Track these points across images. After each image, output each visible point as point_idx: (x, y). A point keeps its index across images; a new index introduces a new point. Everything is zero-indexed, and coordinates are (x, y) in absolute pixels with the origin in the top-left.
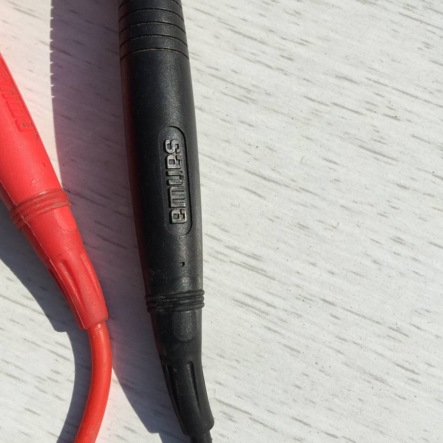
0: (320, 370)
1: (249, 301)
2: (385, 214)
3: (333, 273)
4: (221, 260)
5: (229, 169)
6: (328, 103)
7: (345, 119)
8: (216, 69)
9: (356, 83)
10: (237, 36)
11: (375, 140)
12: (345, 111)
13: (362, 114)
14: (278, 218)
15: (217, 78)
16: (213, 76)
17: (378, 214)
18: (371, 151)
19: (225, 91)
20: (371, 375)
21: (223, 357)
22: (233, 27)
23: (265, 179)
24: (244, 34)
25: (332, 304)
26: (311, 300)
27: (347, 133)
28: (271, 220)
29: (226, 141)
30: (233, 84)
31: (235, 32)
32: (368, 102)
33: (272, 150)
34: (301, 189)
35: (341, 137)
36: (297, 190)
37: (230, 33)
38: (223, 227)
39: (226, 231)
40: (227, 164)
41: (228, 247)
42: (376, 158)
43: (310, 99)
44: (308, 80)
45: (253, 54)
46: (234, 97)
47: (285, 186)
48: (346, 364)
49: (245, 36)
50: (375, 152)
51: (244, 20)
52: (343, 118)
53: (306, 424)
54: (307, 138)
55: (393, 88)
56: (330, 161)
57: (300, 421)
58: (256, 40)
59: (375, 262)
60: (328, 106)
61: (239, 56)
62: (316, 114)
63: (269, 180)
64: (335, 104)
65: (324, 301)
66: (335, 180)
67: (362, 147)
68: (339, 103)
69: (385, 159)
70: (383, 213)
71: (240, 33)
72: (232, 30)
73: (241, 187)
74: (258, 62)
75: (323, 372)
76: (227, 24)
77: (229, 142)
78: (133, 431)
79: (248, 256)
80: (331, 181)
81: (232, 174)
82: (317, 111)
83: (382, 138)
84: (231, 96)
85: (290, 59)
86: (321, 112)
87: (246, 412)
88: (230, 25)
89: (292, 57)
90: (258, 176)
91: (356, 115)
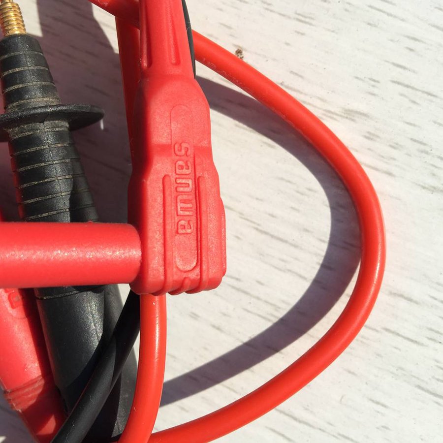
6: (379, 328)
7: (400, 350)
8: (238, 279)
9: (416, 302)
10: (263, 236)
11: (438, 380)
12: (400, 339)
13: (422, 345)
15: (238, 290)
19: (249, 308)
22: (258, 225)
23: (295, 419)
24: (272, 233)
27: (402, 369)
30: (258, 298)
31: (261, 232)
32: (431, 330)
34: (339, 434)
35: (392, 373)
36: (334, 436)
37: (254, 232)
42: (437, 403)
45: (283, 260)
46: (259, 316)
47: (320, 429)
49: (272, 236)
51: (272, 216)
52: (396, 348)
54: (350, 372)
56: (378, 403)
58: (286, 242)
60: (377, 331)
61: (266, 263)
62: (361, 342)
63: (300, 422)
64: (387, 330)
66: (383, 427)
67: (419, 387)
68: (392, 329)
71: (266, 233)
72: (257, 229)
73: (266, 427)
74: (289, 271)
76: (251, 222)
80: (378, 428)
84: (255, 314)
85: (330, 269)
86: (368, 339)
88: (254, 223)
89: (332, 266)
91: (414, 346)
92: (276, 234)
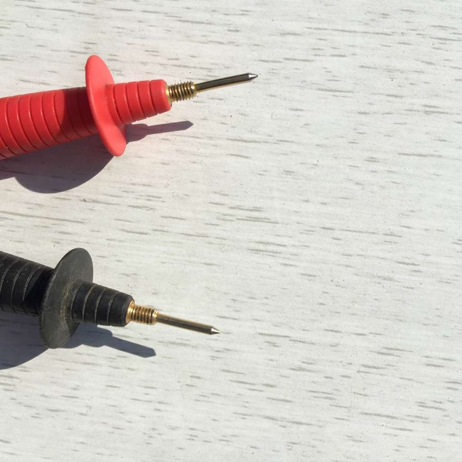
0: (337, 286)
1: (262, 247)
2: (355, 141)
3: (325, 204)
4: (229, 220)
5: (213, 142)
6: (281, 60)
7: (299, 69)
8: (176, 59)
9: (299, 35)
11: (330, 80)
12: (296, 62)
13: (312, 61)
14: (266, 171)
16: (175, 66)
17: (350, 143)
18: (329, 91)
20: (379, 277)
21: (255, 299)
22: (180, 17)
23: (245, 141)
24: (191, 20)
25: (332, 229)
26: (313, 231)
27: (305, 81)
28: (260, 174)
29: (204, 119)
31: (184, 21)
32: (314, 49)
33: (245, 115)
34: (279, 141)
35: (299, 86)
36: (275, 143)
37: (179, 23)
38: (222, 193)
39: (226, 195)
40: (210, 138)
41: (232, 208)
42: (334, 96)
43: (264, 61)
44: (257, 45)
45: (204, 36)
47: (265, 142)
48: (356, 275)
49: (192, 22)
50: (332, 91)
51: (188, 8)
52: (296, 69)
53: (336, 332)
54: (272, 96)
55: (333, 30)
56: (297, 110)
57: (332, 331)
58: (203, 23)
59: (357, 184)
60: (281, 62)
61: (193, 41)
62: (273, 73)
63: (249, 142)
64: (287, 59)
65: (324, 228)
66: (305, 125)
67: (320, 89)
68: (289, 57)
69: (343, 94)
70: (353, 141)
71: (187, 21)
72: (180, 21)
73: (228, 155)
74: (210, 41)
75: (339, 286)
76: (175, 17)
77: (206, 119)
78: (199, 378)
79: (251, 210)
80: (301, 127)
81: (216, 146)
82: (273, 69)
83: (334, 76)
85: (237, 31)
86: (276, 70)
87: (285, 337)
88: (177, 17)
89: (239, 29)
90: (239, 141)
91: (307, 63)
92: (194, 20)
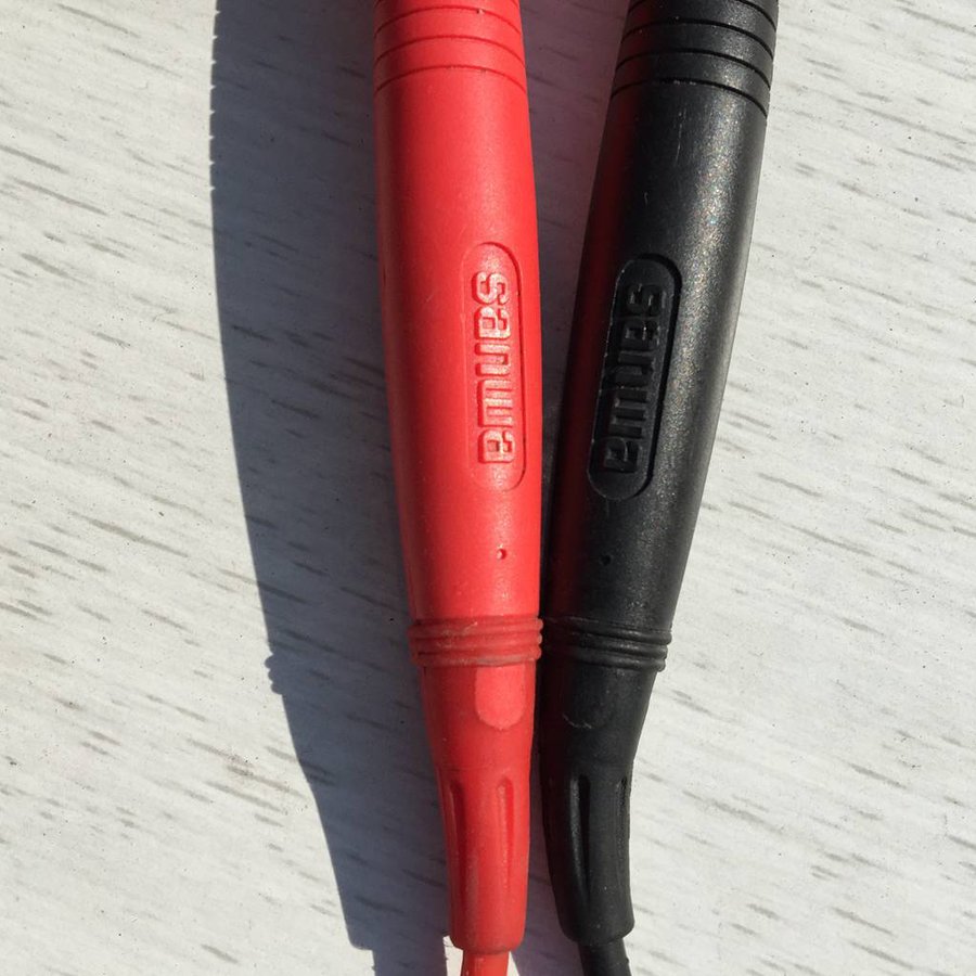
10: (921, 22)
15: (884, 116)
19: (908, 146)
30: (923, 128)
46: (929, 159)
84: (920, 156)
